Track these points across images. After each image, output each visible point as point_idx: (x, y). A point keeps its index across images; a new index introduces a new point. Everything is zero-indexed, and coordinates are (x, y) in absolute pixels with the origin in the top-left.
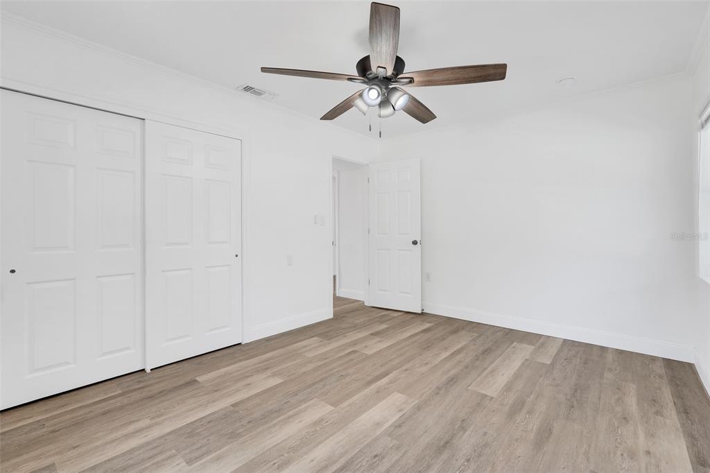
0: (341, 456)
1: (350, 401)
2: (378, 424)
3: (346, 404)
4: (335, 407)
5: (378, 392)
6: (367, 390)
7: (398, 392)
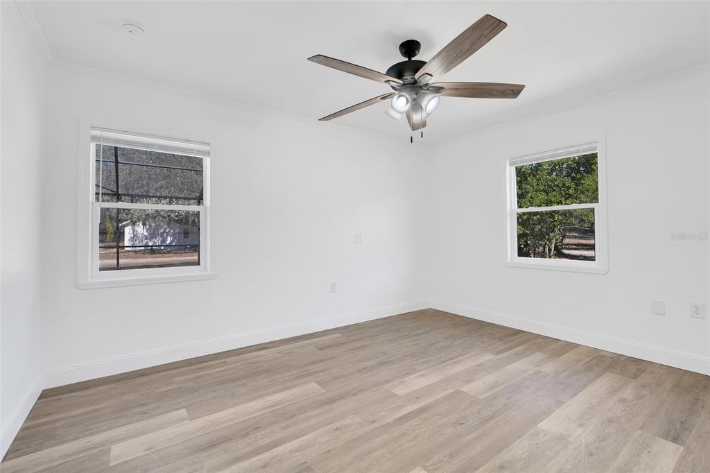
0: (448, 365)
1: (446, 393)
2: (423, 376)
3: (450, 391)
4: (459, 390)
5: (418, 398)
6: (429, 402)
7: (397, 396)
